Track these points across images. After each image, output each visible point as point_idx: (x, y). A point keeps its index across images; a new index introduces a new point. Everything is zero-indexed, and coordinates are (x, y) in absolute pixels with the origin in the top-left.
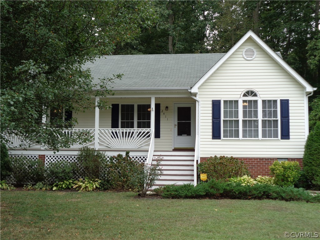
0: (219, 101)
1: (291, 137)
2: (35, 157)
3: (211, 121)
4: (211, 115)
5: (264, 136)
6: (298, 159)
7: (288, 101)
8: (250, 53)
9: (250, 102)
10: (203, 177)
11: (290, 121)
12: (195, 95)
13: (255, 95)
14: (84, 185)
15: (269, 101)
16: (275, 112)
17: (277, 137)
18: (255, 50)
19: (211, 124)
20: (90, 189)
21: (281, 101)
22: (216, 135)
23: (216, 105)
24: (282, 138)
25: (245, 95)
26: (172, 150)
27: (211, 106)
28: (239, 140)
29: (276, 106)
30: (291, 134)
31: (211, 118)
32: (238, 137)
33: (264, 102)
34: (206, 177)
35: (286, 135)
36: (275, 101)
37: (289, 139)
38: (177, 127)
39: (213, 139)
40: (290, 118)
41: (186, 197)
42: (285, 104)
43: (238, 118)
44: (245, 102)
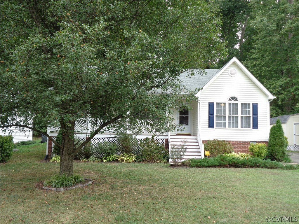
0: (213, 103)
1: (258, 128)
2: (83, 138)
3: (208, 116)
4: (208, 112)
5: (242, 127)
7: (257, 104)
8: (233, 72)
9: (233, 104)
11: (258, 117)
12: (197, 98)
13: (237, 100)
14: (125, 158)
15: (246, 104)
16: (249, 111)
17: (250, 127)
18: (237, 70)
19: (208, 118)
20: (130, 161)
21: (253, 104)
22: (211, 125)
23: (211, 106)
24: (253, 129)
25: (230, 100)
27: (208, 106)
28: (226, 129)
29: (249, 108)
30: (258, 126)
31: (208, 114)
32: (225, 127)
33: (242, 104)
34: (209, 153)
35: (255, 126)
36: (249, 104)
37: (257, 129)
38: (179, 119)
39: (209, 128)
40: (258, 115)
41: (208, 166)
42: (255, 106)
43: (225, 114)
44: (230, 104)
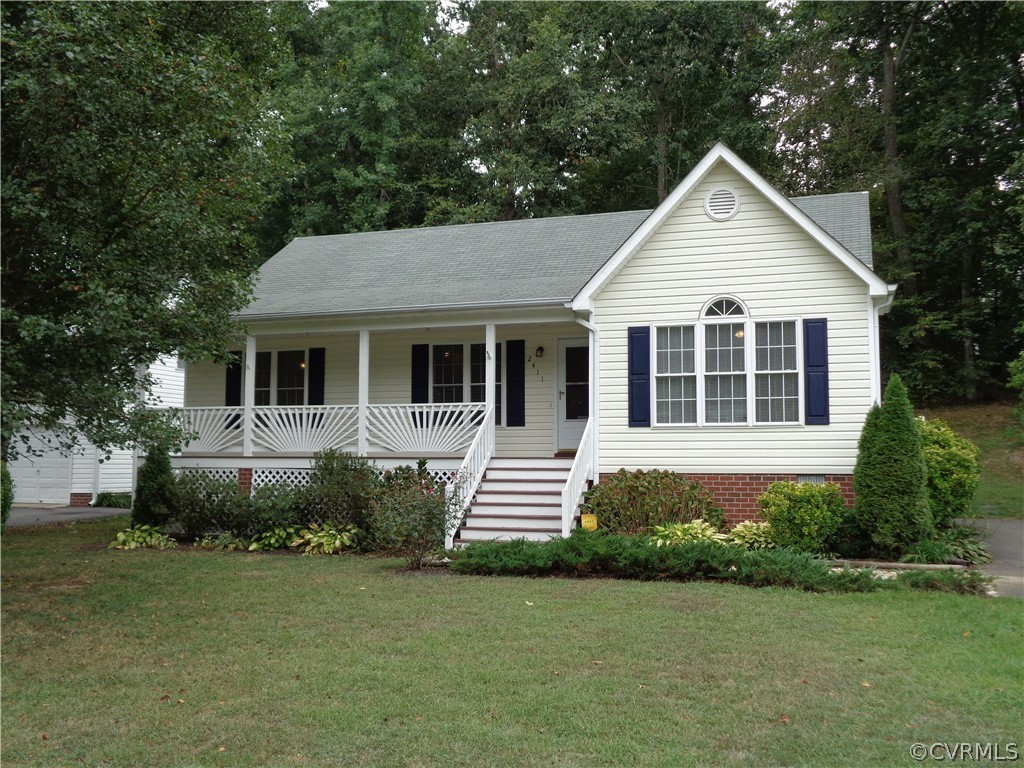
0: (646, 330)
1: (832, 418)
2: (231, 473)
3: (626, 381)
4: (626, 365)
5: (761, 416)
6: (838, 478)
7: (824, 322)
8: (723, 201)
9: (724, 327)
10: (590, 522)
11: (831, 376)
12: (586, 315)
13: (739, 311)
14: (316, 539)
15: (775, 325)
16: (791, 353)
17: (797, 420)
18: (736, 194)
19: (626, 389)
20: (326, 549)
21: (806, 322)
22: (638, 416)
23: (638, 338)
24: (808, 422)
25: (710, 312)
26: (553, 456)
27: (625, 341)
28: (697, 428)
29: (791, 339)
30: (832, 410)
31: (626, 373)
32: (695, 421)
33: (760, 327)
34: (595, 522)
35: (818, 413)
36: (791, 325)
37: (827, 422)
38: (564, 397)
39: (631, 425)
40: (831, 367)
42: (816, 331)
43: (693, 371)
44: (710, 329)
